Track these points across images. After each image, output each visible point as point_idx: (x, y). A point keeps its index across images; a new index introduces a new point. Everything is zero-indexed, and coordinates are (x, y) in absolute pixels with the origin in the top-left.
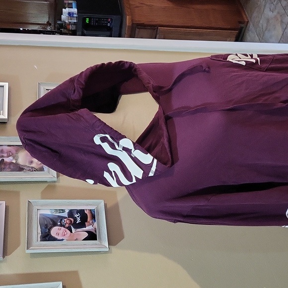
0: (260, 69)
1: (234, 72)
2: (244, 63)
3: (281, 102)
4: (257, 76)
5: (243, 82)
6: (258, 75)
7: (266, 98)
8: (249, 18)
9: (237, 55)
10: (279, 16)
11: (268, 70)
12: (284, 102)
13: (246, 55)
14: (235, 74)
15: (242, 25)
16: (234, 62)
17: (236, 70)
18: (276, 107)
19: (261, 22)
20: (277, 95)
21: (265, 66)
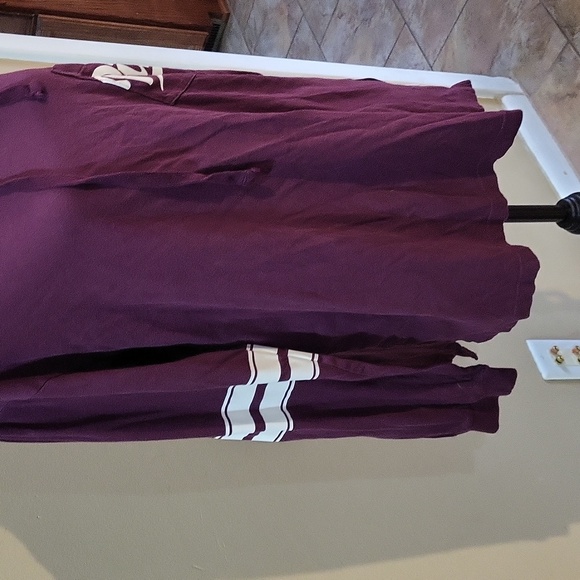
0: (162, 100)
1: (103, 103)
2: (127, 85)
3: (199, 172)
4: (150, 114)
5: (119, 126)
6: (153, 113)
7: (167, 161)
8: (230, 8)
9: (115, 66)
10: (284, 6)
11: (179, 102)
12: (206, 171)
13: (137, 68)
14: (103, 107)
15: (218, 21)
16: (105, 80)
17: (107, 98)
18: (184, 182)
19: (252, 16)
20: (191, 156)
21: (174, 93)
